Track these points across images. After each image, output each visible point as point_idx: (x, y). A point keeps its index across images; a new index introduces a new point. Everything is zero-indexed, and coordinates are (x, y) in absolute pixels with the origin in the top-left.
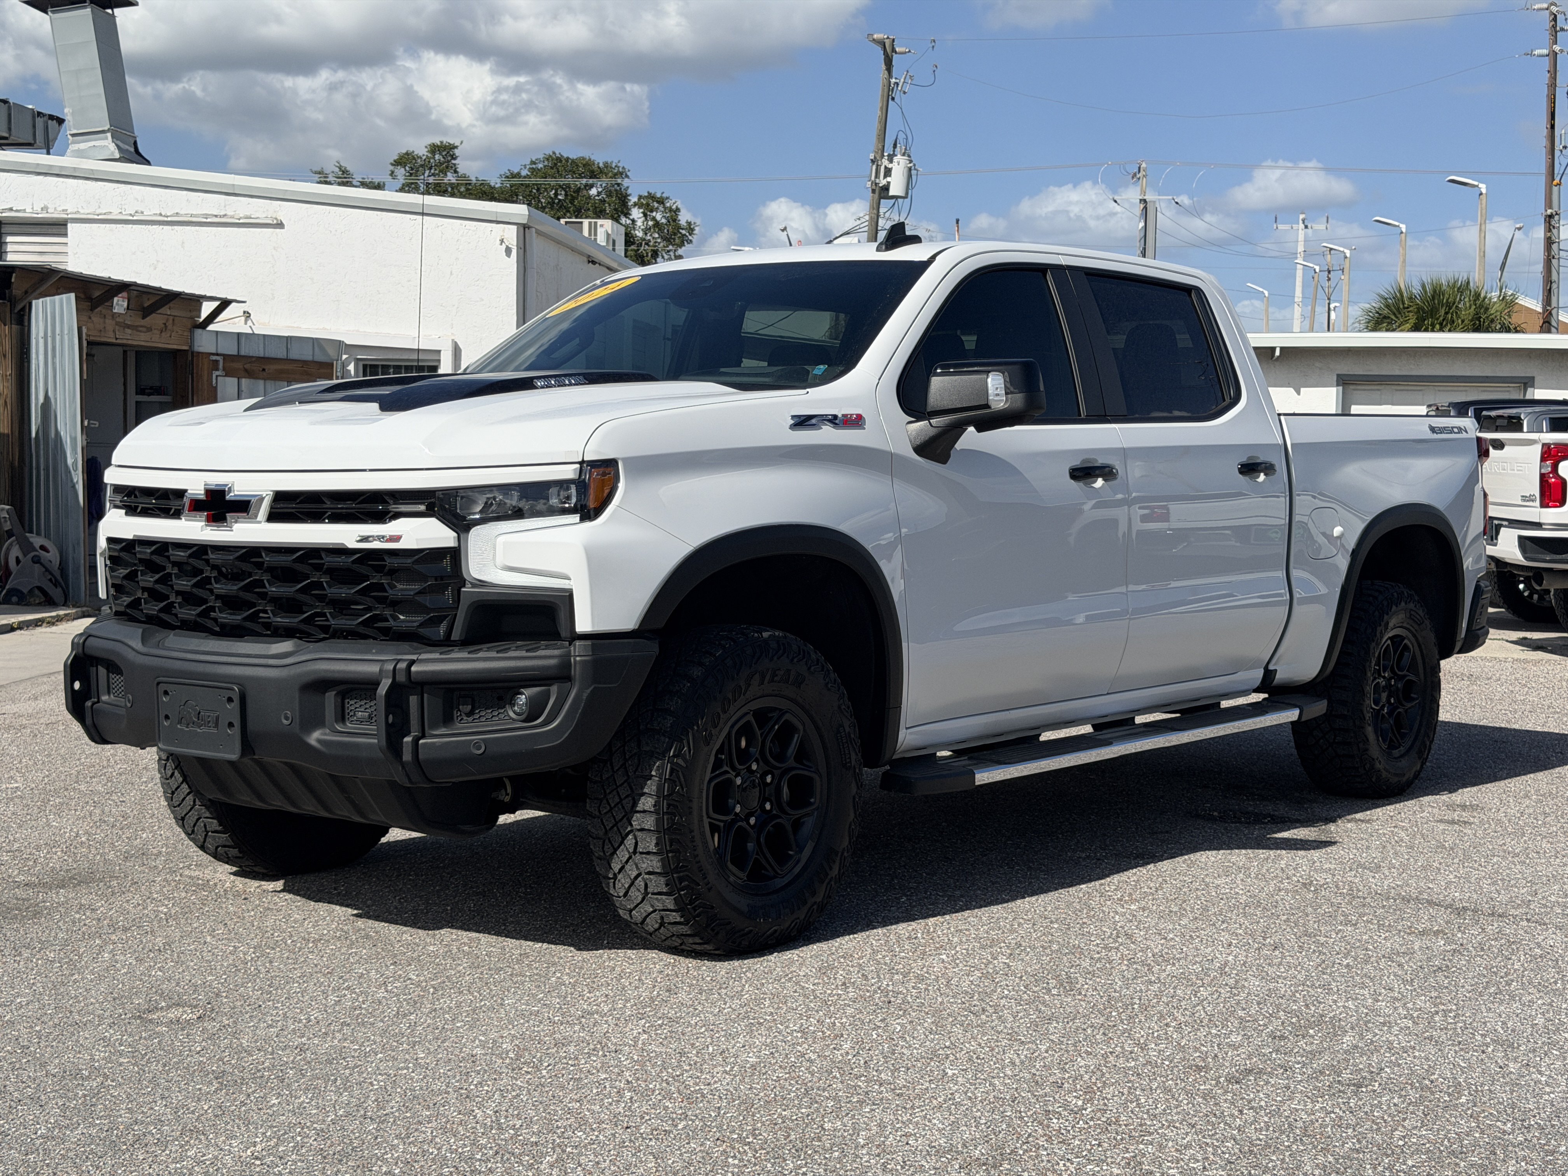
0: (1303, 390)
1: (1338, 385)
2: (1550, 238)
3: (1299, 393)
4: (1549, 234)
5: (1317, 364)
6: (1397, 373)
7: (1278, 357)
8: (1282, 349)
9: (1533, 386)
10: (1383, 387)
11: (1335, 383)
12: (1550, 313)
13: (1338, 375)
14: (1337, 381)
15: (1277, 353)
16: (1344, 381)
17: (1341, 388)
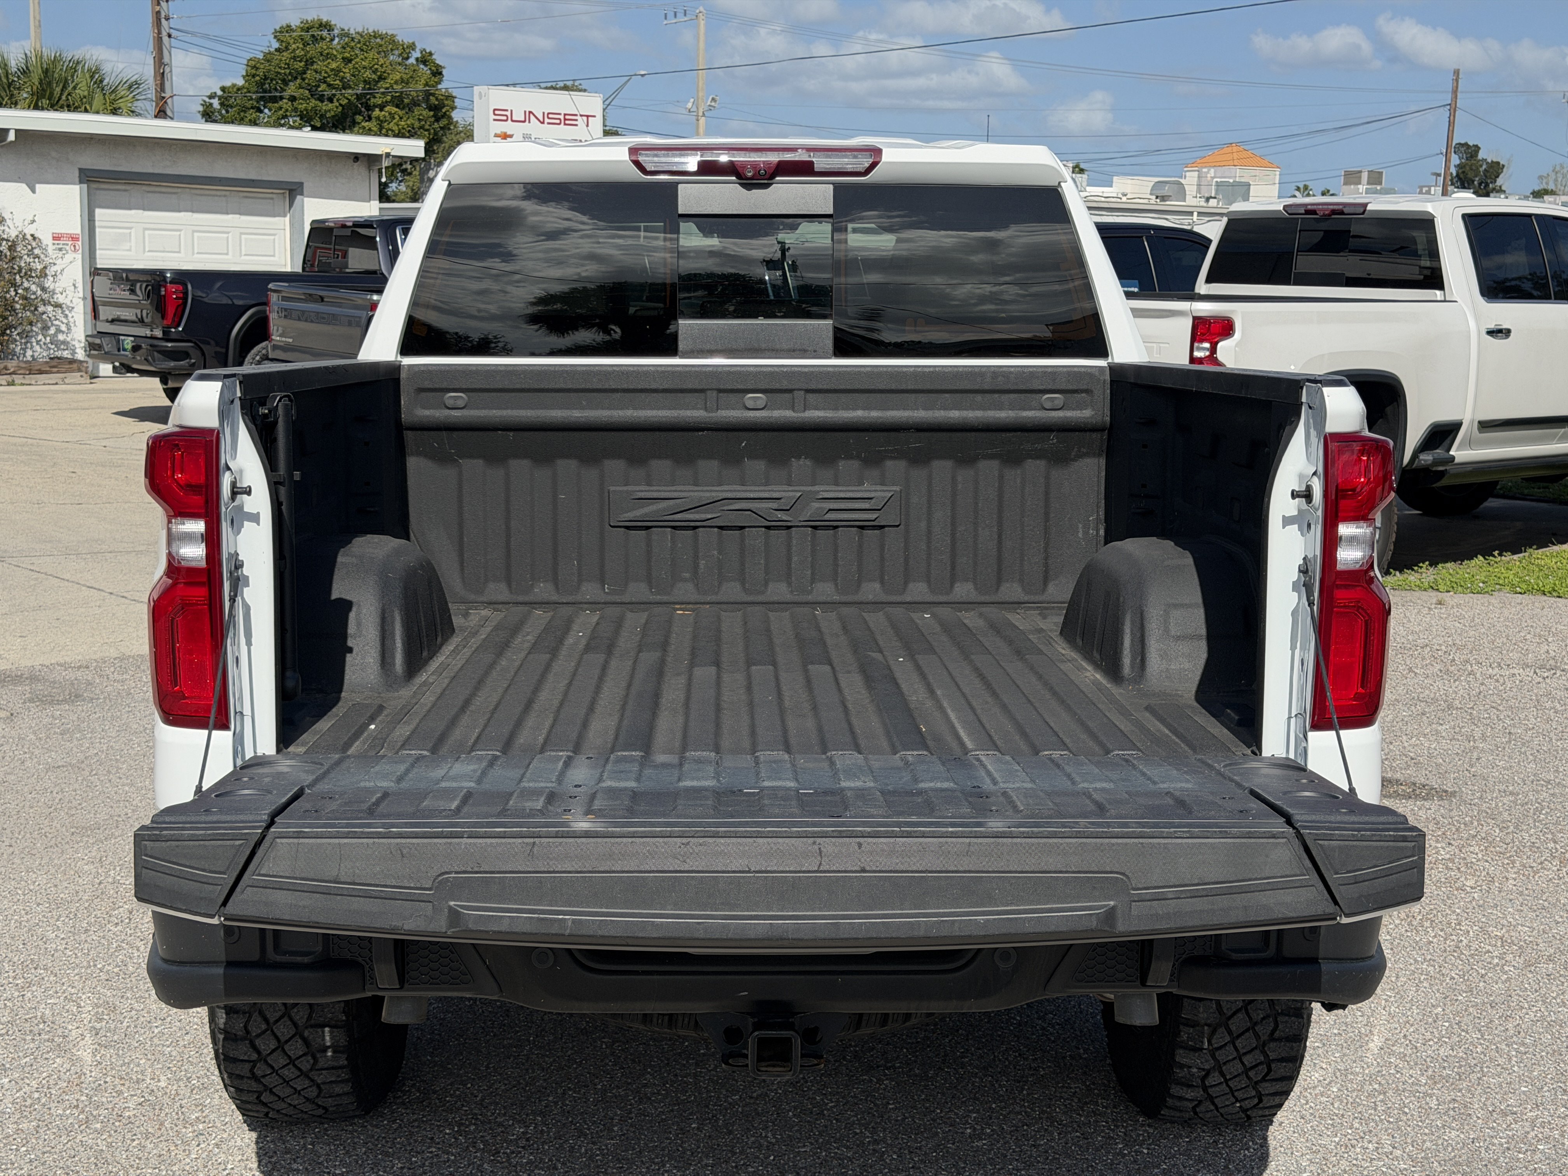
0: (38, 186)
1: (81, 182)
2: (158, 13)
3: (34, 191)
4: (158, 8)
5: (54, 154)
6: (151, 171)
7: (11, 142)
8: (17, 131)
9: (302, 194)
10: (132, 187)
11: (77, 180)
12: (166, 102)
13: (80, 170)
14: (80, 177)
15: (12, 137)
16: (87, 177)
17: (85, 186)
